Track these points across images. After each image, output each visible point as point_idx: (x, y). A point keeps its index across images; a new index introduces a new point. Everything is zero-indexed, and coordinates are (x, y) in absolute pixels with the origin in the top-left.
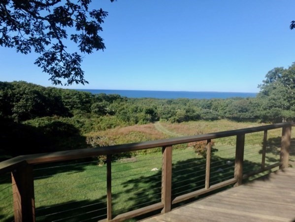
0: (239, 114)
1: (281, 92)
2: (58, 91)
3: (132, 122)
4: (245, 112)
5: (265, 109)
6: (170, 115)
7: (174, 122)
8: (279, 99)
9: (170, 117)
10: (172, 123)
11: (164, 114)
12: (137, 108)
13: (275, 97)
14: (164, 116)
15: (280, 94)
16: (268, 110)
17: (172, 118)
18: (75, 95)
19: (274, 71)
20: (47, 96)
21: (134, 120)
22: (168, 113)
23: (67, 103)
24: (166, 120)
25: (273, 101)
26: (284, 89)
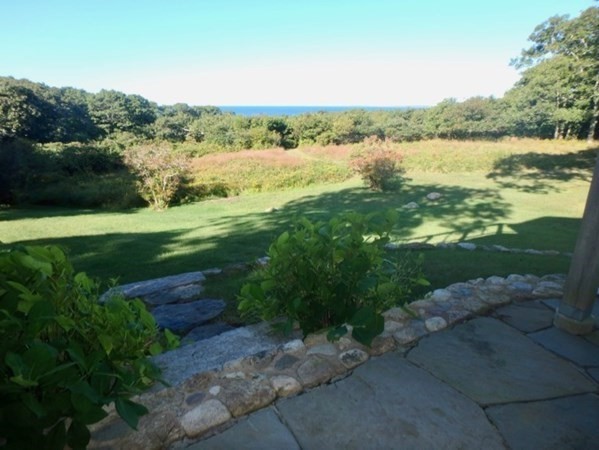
0: (466, 123)
1: (557, 68)
2: (78, 95)
3: (239, 146)
4: (479, 119)
5: (521, 108)
6: (319, 129)
7: (329, 142)
8: (554, 82)
9: (319, 134)
10: (324, 145)
11: (306, 128)
12: (250, 121)
13: (545, 81)
14: (307, 133)
15: (557, 72)
16: (527, 110)
17: (324, 135)
18: (116, 100)
19: (547, 26)
20: (52, 102)
21: (244, 141)
22: (316, 126)
23: (99, 117)
24: (312, 141)
25: (540, 89)
26: (566, 61)
